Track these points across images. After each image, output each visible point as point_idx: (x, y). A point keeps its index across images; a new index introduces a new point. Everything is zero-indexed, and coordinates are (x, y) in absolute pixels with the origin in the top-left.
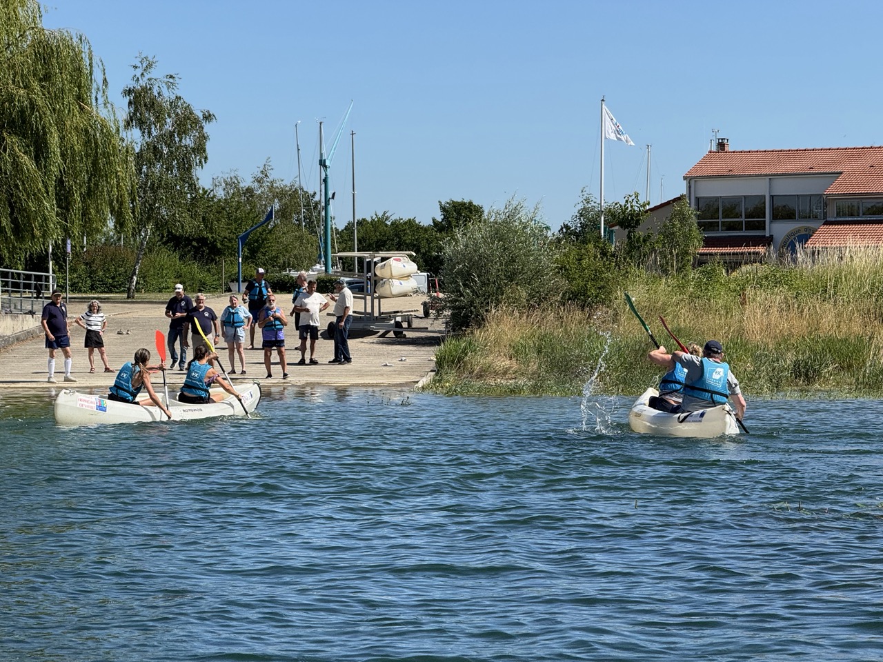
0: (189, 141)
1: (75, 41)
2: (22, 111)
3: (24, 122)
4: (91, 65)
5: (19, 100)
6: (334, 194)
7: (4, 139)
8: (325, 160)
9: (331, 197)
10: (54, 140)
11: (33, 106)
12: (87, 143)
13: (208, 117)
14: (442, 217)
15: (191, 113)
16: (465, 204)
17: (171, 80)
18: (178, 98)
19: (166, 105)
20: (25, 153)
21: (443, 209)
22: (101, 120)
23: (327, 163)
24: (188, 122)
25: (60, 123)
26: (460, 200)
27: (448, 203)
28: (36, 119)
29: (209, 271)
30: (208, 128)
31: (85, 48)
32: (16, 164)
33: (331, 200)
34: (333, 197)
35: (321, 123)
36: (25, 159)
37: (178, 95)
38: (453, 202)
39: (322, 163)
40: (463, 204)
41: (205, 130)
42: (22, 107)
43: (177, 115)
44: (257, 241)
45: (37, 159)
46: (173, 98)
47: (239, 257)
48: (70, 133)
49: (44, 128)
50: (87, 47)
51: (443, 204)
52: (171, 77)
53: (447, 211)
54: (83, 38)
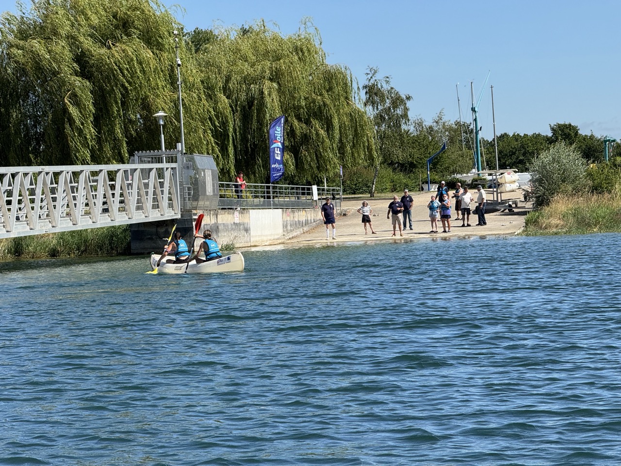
0: (399, 112)
1: (343, 69)
2: (320, 107)
3: (321, 113)
4: (351, 81)
5: (318, 102)
6: (481, 128)
7: (311, 122)
8: (474, 108)
9: (479, 129)
10: (336, 122)
11: (325, 105)
12: (351, 120)
13: (408, 98)
14: (552, 134)
15: (400, 97)
16: (566, 125)
17: (387, 79)
18: (392, 88)
19: (386, 93)
20: (322, 129)
21: (552, 129)
22: (358, 108)
23: (476, 109)
24: (398, 101)
25: (338, 111)
26: (563, 123)
27: (555, 125)
28: (326, 112)
29: (409, 177)
30: (409, 104)
31: (348, 72)
32: (317, 134)
33: (480, 131)
34: (480, 130)
35: (472, 83)
36: (322, 132)
37: (392, 87)
38: (559, 124)
39: (473, 110)
40: (565, 125)
41: (407, 105)
42: (319, 105)
43: (392, 98)
44: (437, 158)
45: (328, 131)
46: (389, 88)
47: (428, 171)
48: (343, 116)
49: (331, 115)
50: (349, 72)
51: (552, 126)
52: (387, 77)
53: (555, 131)
54: (347, 68)
